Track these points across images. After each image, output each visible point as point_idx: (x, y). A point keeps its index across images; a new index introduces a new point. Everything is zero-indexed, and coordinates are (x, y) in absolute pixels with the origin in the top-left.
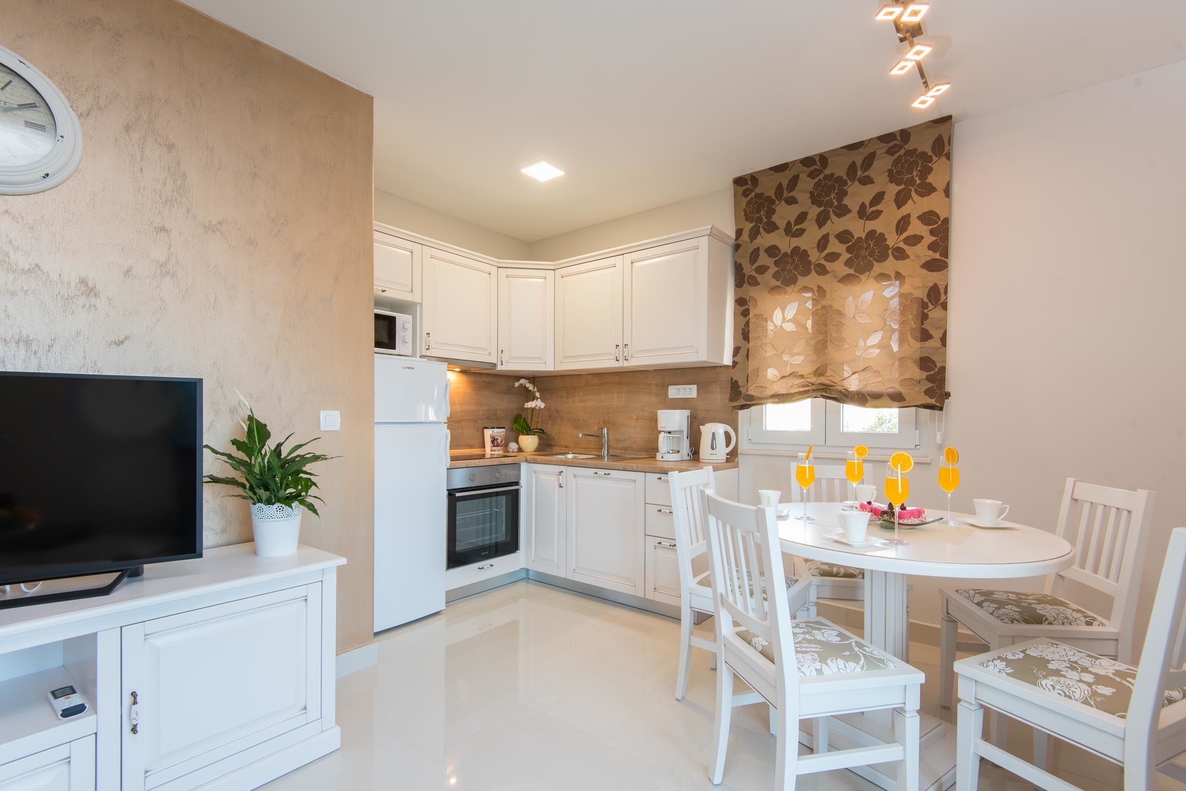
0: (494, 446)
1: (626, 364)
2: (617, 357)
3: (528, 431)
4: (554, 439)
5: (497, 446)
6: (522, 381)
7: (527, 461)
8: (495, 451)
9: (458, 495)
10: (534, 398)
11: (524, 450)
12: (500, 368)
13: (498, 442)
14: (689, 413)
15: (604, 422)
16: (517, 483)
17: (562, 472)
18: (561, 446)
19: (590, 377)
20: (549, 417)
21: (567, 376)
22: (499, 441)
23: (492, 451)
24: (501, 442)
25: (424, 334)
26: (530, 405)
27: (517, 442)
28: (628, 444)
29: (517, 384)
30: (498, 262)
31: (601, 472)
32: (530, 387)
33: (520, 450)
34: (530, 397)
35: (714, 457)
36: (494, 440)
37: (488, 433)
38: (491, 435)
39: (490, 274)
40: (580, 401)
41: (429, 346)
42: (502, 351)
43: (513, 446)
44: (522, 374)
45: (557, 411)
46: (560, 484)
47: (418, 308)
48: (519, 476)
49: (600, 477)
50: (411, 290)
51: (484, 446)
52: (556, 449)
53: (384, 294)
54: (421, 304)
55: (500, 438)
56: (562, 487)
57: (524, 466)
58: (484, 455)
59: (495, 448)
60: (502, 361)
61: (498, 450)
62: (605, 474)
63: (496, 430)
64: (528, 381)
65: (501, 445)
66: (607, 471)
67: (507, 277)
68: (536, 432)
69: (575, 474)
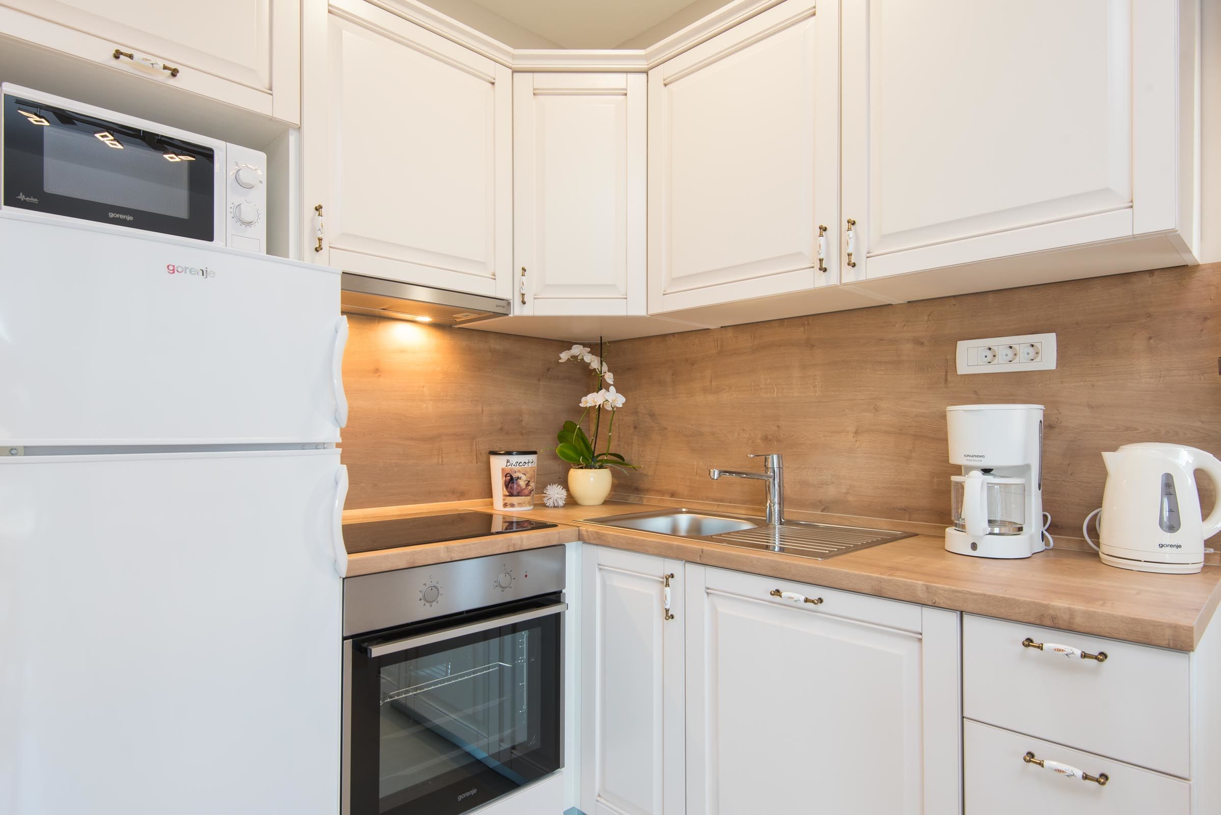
0: (511, 495)
1: (850, 276)
2: (821, 260)
3: (590, 461)
4: (647, 475)
5: (518, 495)
6: (577, 350)
7: (580, 538)
8: (512, 505)
9: (378, 651)
10: (601, 385)
11: (580, 501)
12: (517, 310)
13: (519, 485)
14: (1041, 413)
15: (766, 439)
16: (555, 598)
17: (672, 576)
18: (661, 492)
19: (730, 333)
20: (635, 428)
21: (673, 334)
22: (522, 483)
23: (505, 505)
24: (527, 485)
25: (309, 212)
26: (592, 400)
27: (565, 484)
28: (832, 492)
29: (564, 356)
30: (514, 57)
31: (794, 593)
32: (594, 362)
33: (572, 502)
34: (595, 383)
35: (1168, 555)
36: (510, 481)
37: (498, 464)
38: (503, 470)
39: (493, 84)
40: (705, 390)
41: (320, 240)
42: (524, 270)
43: (555, 493)
44: (577, 331)
45: (652, 415)
46: (667, 611)
47: (292, 138)
48: (561, 576)
49: (791, 606)
50: (267, 86)
51: (490, 495)
52: (652, 500)
53: (172, 82)
54: (299, 129)
55: (524, 477)
56: (672, 617)
57: (574, 553)
58: (489, 518)
59: (515, 500)
60: (523, 295)
61: (520, 504)
62: (806, 600)
63: (514, 459)
64: (589, 349)
65: (526, 492)
66: (814, 593)
67: (534, 94)
68: (607, 461)
69: (709, 586)
